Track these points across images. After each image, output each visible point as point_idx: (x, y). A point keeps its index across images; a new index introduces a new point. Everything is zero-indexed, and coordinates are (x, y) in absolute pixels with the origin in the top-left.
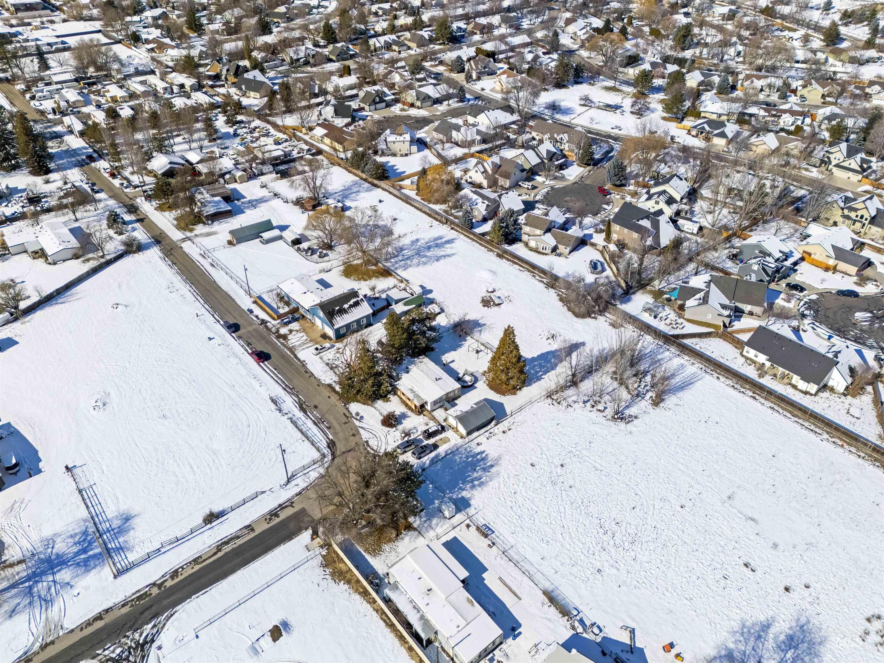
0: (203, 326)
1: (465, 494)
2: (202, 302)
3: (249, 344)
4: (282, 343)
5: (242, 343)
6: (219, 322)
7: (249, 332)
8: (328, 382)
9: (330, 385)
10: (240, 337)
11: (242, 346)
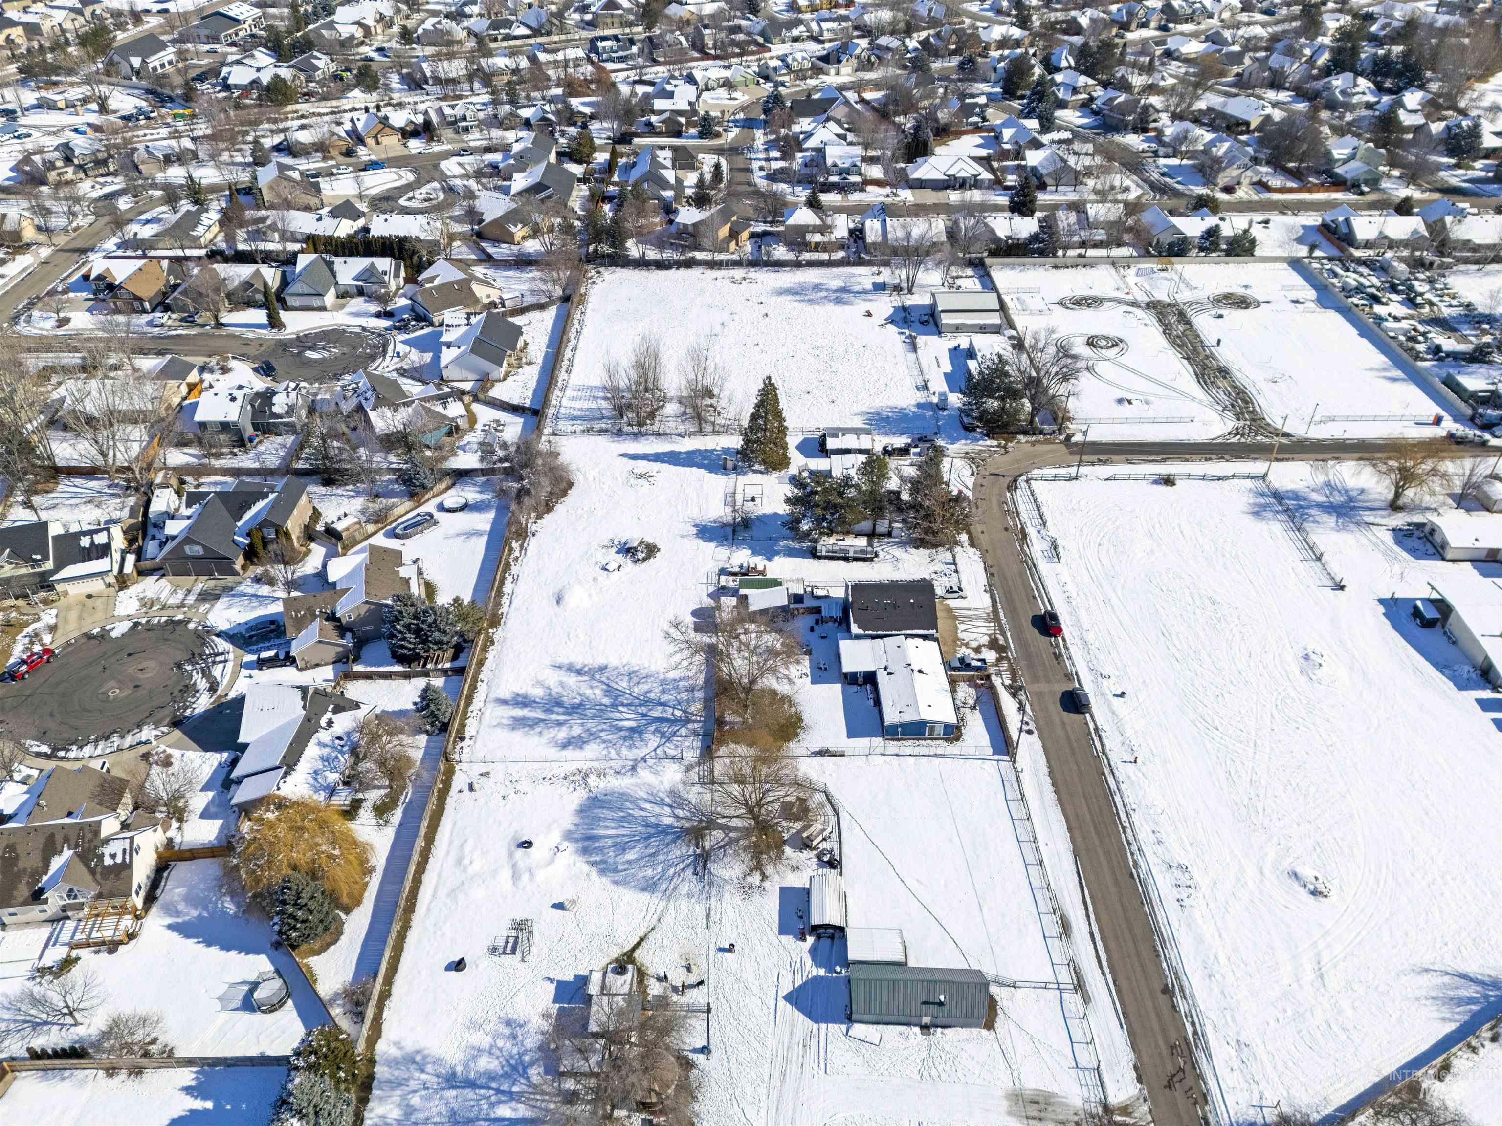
0: (1129, 733)
1: (914, 409)
2: (1117, 798)
3: (1058, 657)
4: (1003, 634)
5: (1068, 663)
6: (1096, 729)
7: (1048, 681)
8: (972, 551)
9: (972, 545)
10: (1069, 677)
11: (1070, 658)
